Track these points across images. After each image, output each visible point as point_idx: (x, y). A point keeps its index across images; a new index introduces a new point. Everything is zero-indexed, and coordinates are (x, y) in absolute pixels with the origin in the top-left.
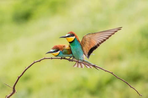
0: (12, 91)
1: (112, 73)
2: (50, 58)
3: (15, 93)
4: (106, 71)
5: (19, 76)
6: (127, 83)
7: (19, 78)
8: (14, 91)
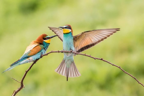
0: (20, 86)
1: (119, 68)
2: (57, 51)
3: (23, 88)
4: (114, 65)
5: (27, 70)
6: (135, 79)
7: (27, 72)
8: (22, 86)
